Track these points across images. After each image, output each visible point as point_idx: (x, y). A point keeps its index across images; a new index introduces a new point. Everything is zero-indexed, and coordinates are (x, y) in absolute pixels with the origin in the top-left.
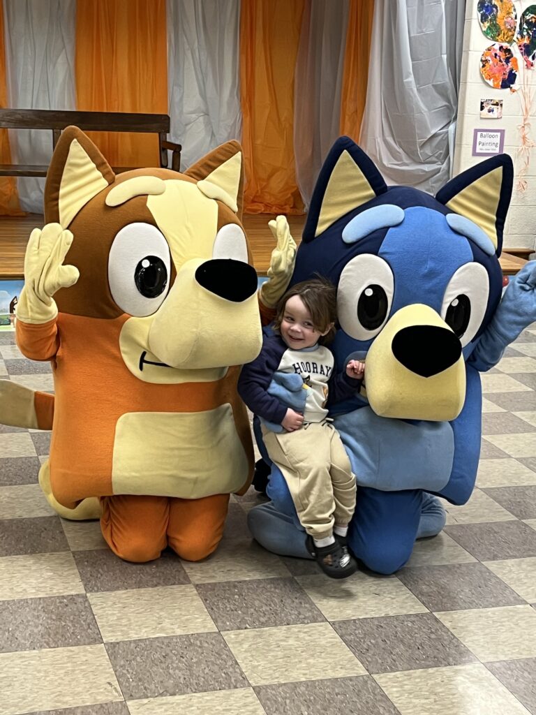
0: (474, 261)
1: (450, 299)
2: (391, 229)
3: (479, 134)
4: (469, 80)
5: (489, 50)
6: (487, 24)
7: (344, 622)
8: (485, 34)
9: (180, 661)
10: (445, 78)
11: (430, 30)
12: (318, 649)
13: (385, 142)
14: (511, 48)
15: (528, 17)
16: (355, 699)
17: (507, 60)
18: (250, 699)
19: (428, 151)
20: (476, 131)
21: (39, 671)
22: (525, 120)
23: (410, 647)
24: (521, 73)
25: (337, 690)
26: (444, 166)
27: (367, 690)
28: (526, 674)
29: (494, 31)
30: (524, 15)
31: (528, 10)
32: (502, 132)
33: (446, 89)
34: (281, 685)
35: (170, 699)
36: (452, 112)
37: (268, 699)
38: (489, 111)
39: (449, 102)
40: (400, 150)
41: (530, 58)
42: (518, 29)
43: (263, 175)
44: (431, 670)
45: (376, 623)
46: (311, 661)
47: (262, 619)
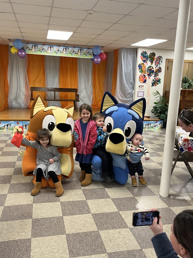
0: (132, 120)
1: (126, 128)
2: (114, 112)
3: (139, 92)
4: (137, 81)
5: (141, 75)
6: (140, 70)
7: (85, 189)
8: (140, 72)
9: (47, 196)
10: (132, 81)
11: (129, 71)
12: (77, 195)
13: (120, 94)
14: (145, 75)
15: (149, 68)
16: (81, 205)
17: (145, 77)
18: (59, 204)
19: (129, 96)
20: (138, 92)
21: (18, 197)
22: (148, 89)
23: (97, 195)
24: (147, 80)
25: (78, 203)
26: (132, 99)
27: (84, 203)
28: (119, 201)
29: (142, 71)
30: (148, 68)
31: (149, 67)
32: (144, 92)
33: (132, 83)
34: (66, 202)
35: (42, 204)
36: (133, 88)
37: (63, 204)
38: (141, 88)
39: (133, 86)
40: (123, 96)
41: (149, 77)
42: (147, 71)
43: (97, 101)
44: (99, 200)
45: (92, 190)
46: (75, 197)
47: (68, 188)
